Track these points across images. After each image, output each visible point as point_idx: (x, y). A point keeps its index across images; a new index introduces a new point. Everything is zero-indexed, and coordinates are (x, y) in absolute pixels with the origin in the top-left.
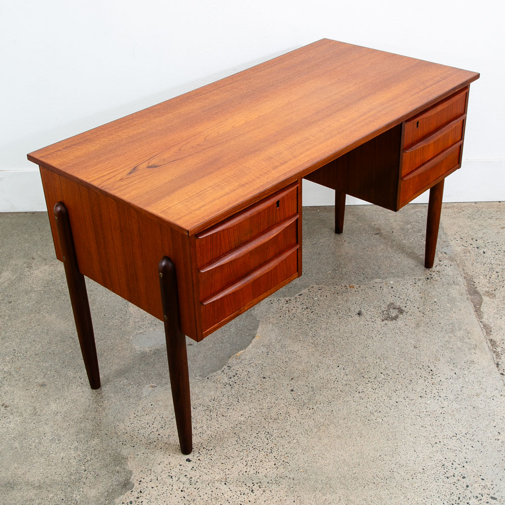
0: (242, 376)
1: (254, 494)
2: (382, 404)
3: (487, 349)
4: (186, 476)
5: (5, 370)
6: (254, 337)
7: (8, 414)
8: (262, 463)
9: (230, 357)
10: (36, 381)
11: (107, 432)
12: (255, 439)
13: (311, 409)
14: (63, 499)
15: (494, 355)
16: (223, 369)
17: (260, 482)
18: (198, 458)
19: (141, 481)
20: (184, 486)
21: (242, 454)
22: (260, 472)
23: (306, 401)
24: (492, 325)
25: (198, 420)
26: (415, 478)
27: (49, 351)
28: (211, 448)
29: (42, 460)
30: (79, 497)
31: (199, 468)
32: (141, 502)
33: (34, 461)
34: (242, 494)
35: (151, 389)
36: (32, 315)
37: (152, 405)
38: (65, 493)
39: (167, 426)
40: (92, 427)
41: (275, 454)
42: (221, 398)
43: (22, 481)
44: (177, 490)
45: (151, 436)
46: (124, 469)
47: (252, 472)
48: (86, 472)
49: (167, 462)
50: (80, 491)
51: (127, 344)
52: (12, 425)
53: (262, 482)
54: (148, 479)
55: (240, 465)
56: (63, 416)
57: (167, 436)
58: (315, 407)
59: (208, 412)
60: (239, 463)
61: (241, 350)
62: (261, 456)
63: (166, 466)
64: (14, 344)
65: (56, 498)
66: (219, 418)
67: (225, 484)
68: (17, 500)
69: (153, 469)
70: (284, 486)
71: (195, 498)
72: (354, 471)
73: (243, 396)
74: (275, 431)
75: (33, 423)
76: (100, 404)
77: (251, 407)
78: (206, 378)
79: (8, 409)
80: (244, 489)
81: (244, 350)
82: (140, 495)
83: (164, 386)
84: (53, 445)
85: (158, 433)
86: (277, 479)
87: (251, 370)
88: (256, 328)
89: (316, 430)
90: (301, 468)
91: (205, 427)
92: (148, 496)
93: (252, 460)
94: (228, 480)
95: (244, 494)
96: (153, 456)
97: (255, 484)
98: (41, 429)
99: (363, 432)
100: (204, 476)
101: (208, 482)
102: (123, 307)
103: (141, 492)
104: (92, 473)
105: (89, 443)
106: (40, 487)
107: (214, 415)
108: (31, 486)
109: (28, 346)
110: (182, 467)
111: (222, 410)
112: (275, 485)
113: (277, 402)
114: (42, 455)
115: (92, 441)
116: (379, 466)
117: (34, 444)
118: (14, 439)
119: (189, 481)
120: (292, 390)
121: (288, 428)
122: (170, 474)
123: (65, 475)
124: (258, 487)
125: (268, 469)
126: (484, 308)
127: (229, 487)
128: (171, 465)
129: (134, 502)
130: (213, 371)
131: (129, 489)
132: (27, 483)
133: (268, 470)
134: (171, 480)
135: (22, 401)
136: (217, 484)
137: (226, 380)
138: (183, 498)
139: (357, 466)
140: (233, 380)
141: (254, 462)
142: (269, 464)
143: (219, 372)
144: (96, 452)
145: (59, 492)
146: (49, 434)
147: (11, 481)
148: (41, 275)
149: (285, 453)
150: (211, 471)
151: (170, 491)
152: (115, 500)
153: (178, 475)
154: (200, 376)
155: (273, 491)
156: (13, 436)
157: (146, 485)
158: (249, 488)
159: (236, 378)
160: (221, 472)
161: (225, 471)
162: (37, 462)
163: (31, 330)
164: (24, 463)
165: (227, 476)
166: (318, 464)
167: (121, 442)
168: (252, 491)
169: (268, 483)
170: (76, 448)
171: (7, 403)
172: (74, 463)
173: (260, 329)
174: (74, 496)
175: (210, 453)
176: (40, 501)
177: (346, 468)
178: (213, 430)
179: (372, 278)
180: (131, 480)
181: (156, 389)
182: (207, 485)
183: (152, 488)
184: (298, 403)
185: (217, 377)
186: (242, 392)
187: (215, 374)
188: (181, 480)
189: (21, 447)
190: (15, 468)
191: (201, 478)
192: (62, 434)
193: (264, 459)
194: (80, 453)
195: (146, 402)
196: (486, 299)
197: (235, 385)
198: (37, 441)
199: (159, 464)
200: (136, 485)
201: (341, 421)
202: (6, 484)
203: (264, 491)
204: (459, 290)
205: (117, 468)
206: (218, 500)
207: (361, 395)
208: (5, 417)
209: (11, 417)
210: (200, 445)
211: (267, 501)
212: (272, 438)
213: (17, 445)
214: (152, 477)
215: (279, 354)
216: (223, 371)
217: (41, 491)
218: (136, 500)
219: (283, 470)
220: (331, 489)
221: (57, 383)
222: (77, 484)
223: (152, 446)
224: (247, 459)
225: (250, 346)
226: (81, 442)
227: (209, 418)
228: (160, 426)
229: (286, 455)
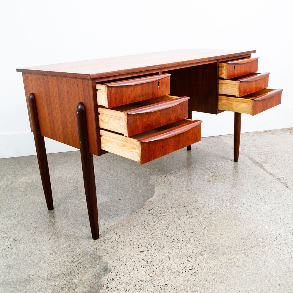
0: (156, 209)
1: (190, 262)
2: (239, 210)
3: (278, 182)
4: (143, 260)
5: (11, 223)
6: (154, 192)
7: (18, 244)
8: (187, 246)
9: (145, 202)
10: (32, 226)
11: (84, 245)
12: (177, 236)
13: (203, 218)
14: (66, 284)
15: (283, 183)
16: (143, 207)
17: (191, 256)
18: (147, 250)
19: (115, 267)
20: (144, 265)
21: (173, 244)
22: (188, 251)
23: (198, 215)
24: (274, 173)
25: (139, 232)
26: (277, 239)
27: (37, 211)
28: (153, 244)
29: (46, 265)
30: (76, 281)
31: (150, 254)
32: (120, 278)
33: (41, 266)
34: (183, 263)
35: (104, 221)
36: (23, 197)
37: (108, 228)
38: (67, 280)
39: (121, 237)
40: (74, 244)
41: (192, 241)
42: (148, 220)
43: (35, 277)
44: (140, 268)
45: (113, 243)
46: (102, 262)
47: (183, 252)
48: (77, 267)
49: (128, 255)
50: (77, 278)
51: (82, 203)
52: (21, 249)
53: (192, 255)
54: (120, 265)
55: (175, 249)
56: (54, 241)
57: (123, 242)
58: (204, 217)
59: (143, 227)
60: (173, 248)
61: (150, 198)
62: (185, 243)
63: (128, 257)
64: (14, 211)
65: (61, 284)
66: (151, 229)
67: (170, 260)
68: (34, 289)
69: (120, 259)
70: (206, 255)
71: (154, 270)
72: (243, 242)
73: (161, 217)
74: (187, 230)
75: (35, 246)
76: (76, 232)
77: (168, 222)
78: (135, 212)
79: (17, 241)
80: (182, 261)
81: (152, 198)
82: (117, 274)
83: (112, 219)
84: (51, 256)
85: (116, 241)
86: (200, 253)
87: (159, 205)
88: (154, 188)
89: (210, 226)
90: (211, 245)
91: (144, 234)
92: (123, 274)
93: (180, 246)
94: (170, 258)
95: (184, 263)
96: (118, 253)
97: (188, 257)
98: (41, 249)
99: (236, 223)
100: (154, 258)
101: (158, 261)
102: (75, 188)
103: (117, 272)
104: (81, 267)
105: (74, 252)
106: (48, 279)
107: (147, 228)
108: (42, 279)
109: (23, 211)
110: (138, 255)
111: (151, 225)
112: (200, 255)
113: (181, 217)
114: (45, 262)
115: (76, 250)
116: (255, 237)
117: (38, 257)
118: (25, 256)
119: (146, 262)
120: (187, 211)
121: (194, 228)
122: (132, 260)
123: (64, 270)
124: (191, 259)
125: (191, 248)
126: (265, 168)
127: (173, 261)
128: (131, 256)
129: (115, 279)
130: (138, 209)
131: (109, 272)
132: (39, 278)
133: (193, 249)
134: (134, 263)
135: (25, 236)
136: (165, 261)
137: (147, 212)
138: (146, 271)
139: (242, 239)
140: (152, 211)
141: (182, 246)
142: (191, 246)
143: (142, 209)
144: (81, 256)
145: (62, 280)
146: (47, 251)
147: (28, 279)
148: (24, 181)
149: (198, 239)
150: (158, 255)
151: (136, 269)
152: (102, 279)
153: (138, 260)
154: (131, 212)
155: (201, 259)
156: (23, 254)
157: (119, 268)
158: (185, 260)
159: (152, 210)
160: (164, 254)
161: (166, 253)
162: (43, 266)
163: (23, 204)
164: (34, 268)
165: (169, 256)
166: (220, 242)
167: (95, 249)
168: (188, 261)
169: (196, 255)
170: (67, 256)
171: (16, 239)
172: (68, 263)
173: (156, 189)
174: (73, 281)
175: (153, 246)
176: (51, 287)
177: (237, 241)
178: (150, 235)
179: (204, 163)
180: (108, 267)
181: (107, 221)
182: (159, 262)
183: (124, 269)
184: (193, 216)
185: (142, 211)
186: (159, 216)
187: (139, 210)
188: (141, 262)
189: (30, 260)
190: (29, 271)
191: (153, 259)
192: (56, 249)
193: (187, 244)
194: (70, 258)
195: (104, 227)
196: (264, 164)
197: (153, 213)
198: (40, 255)
199: (124, 256)
200: (113, 269)
201: (222, 221)
202: (24, 281)
203: (195, 260)
204: (249, 163)
205: (97, 262)
206: (169, 269)
207: (226, 208)
208: (16, 246)
209: (20, 245)
210: (145, 243)
211: (199, 265)
212: (187, 234)
213: (27, 258)
214: (122, 263)
215: (172, 197)
216: (144, 208)
217: (49, 281)
218: (116, 277)
219: (201, 248)
220: (234, 252)
221: (46, 225)
222: (73, 274)
223: (115, 248)
224: (177, 246)
225: (154, 196)
226: (69, 252)
227: (145, 230)
228: (116, 238)
229: (199, 240)
